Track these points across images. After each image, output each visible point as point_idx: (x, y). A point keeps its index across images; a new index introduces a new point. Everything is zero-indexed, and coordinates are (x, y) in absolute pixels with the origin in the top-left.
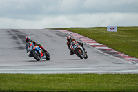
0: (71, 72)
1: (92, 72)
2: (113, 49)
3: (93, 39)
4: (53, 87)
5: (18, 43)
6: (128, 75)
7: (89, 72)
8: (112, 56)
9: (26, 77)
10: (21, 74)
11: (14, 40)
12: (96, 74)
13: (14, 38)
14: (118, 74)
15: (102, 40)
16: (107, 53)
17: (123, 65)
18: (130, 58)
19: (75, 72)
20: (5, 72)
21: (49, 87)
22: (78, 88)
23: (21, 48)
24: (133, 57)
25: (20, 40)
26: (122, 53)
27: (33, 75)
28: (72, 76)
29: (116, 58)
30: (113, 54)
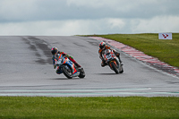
1: (138, 94)
2: (167, 63)
3: (140, 50)
4: (85, 115)
5: (38, 55)
7: (134, 94)
8: (165, 73)
9: (48, 101)
11: (32, 51)
15: (152, 52)
16: (158, 68)
20: (20, 95)
21: (80, 115)
23: (41, 62)
25: (40, 51)
29: (172, 75)
30: (166, 70)
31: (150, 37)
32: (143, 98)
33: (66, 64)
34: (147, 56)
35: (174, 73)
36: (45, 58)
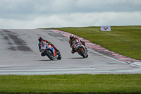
0: (64, 73)
1: (85, 72)
2: (107, 48)
5: (10, 44)
6: (122, 75)
7: (82, 72)
8: (105, 56)
9: (18, 78)
10: (13, 76)
11: (6, 41)
12: (90, 75)
13: (6, 38)
14: (112, 75)
15: (96, 40)
16: (100, 53)
17: (117, 65)
18: (124, 58)
19: (68, 73)
22: (71, 89)
23: (13, 49)
24: (128, 57)
26: (116, 52)
27: (26, 76)
28: (65, 76)
29: (110, 58)
30: (106, 54)
31: (94, 29)
32: (89, 75)
33: (49, 49)
34: (92, 44)
35: (113, 56)
36: (15, 46)
